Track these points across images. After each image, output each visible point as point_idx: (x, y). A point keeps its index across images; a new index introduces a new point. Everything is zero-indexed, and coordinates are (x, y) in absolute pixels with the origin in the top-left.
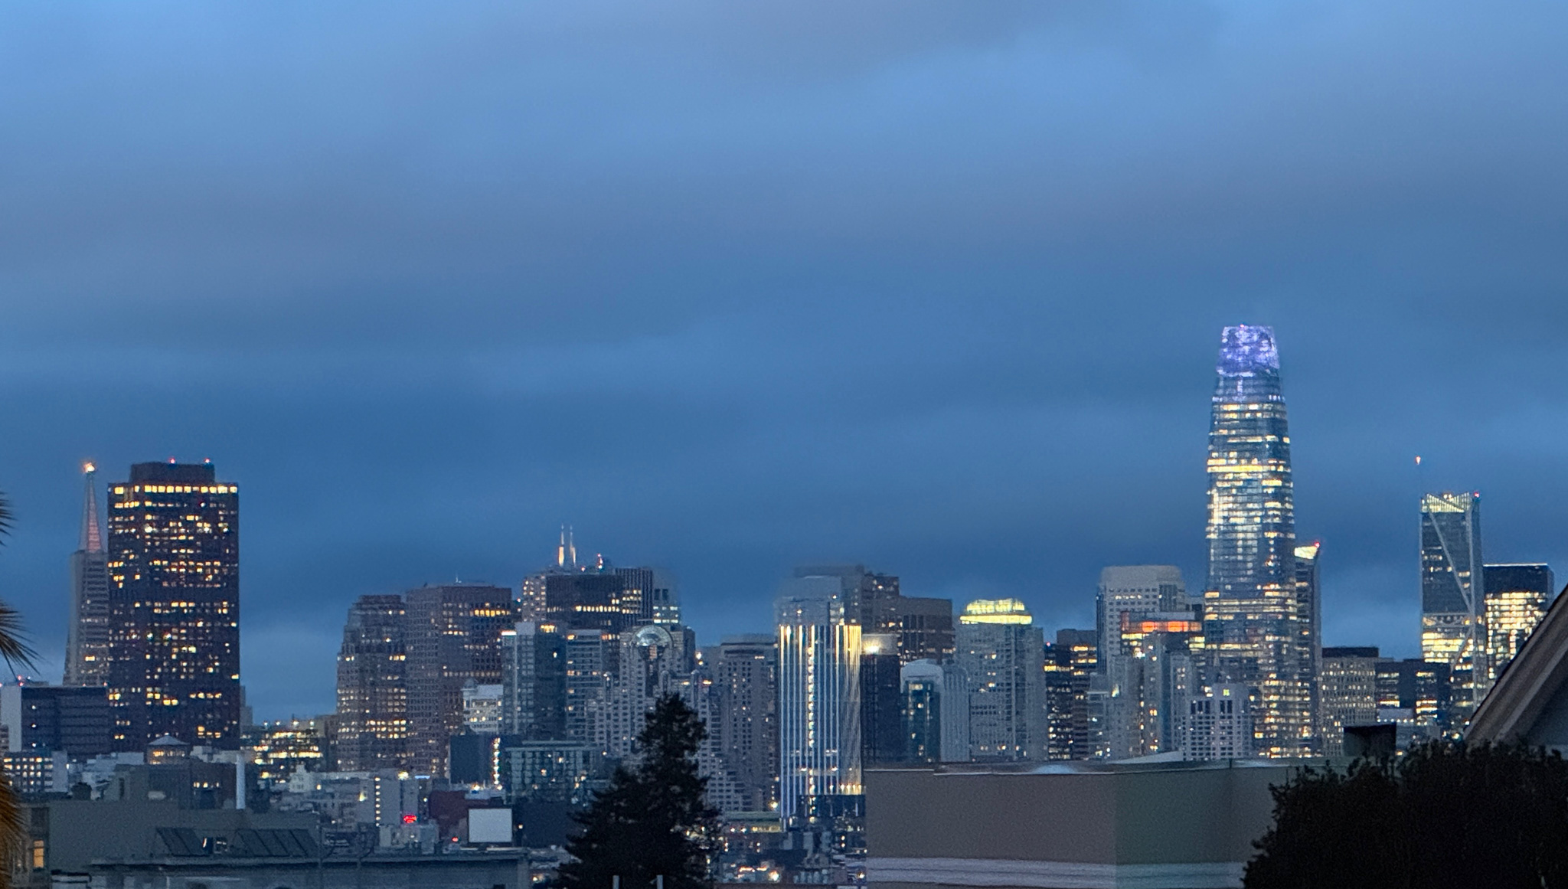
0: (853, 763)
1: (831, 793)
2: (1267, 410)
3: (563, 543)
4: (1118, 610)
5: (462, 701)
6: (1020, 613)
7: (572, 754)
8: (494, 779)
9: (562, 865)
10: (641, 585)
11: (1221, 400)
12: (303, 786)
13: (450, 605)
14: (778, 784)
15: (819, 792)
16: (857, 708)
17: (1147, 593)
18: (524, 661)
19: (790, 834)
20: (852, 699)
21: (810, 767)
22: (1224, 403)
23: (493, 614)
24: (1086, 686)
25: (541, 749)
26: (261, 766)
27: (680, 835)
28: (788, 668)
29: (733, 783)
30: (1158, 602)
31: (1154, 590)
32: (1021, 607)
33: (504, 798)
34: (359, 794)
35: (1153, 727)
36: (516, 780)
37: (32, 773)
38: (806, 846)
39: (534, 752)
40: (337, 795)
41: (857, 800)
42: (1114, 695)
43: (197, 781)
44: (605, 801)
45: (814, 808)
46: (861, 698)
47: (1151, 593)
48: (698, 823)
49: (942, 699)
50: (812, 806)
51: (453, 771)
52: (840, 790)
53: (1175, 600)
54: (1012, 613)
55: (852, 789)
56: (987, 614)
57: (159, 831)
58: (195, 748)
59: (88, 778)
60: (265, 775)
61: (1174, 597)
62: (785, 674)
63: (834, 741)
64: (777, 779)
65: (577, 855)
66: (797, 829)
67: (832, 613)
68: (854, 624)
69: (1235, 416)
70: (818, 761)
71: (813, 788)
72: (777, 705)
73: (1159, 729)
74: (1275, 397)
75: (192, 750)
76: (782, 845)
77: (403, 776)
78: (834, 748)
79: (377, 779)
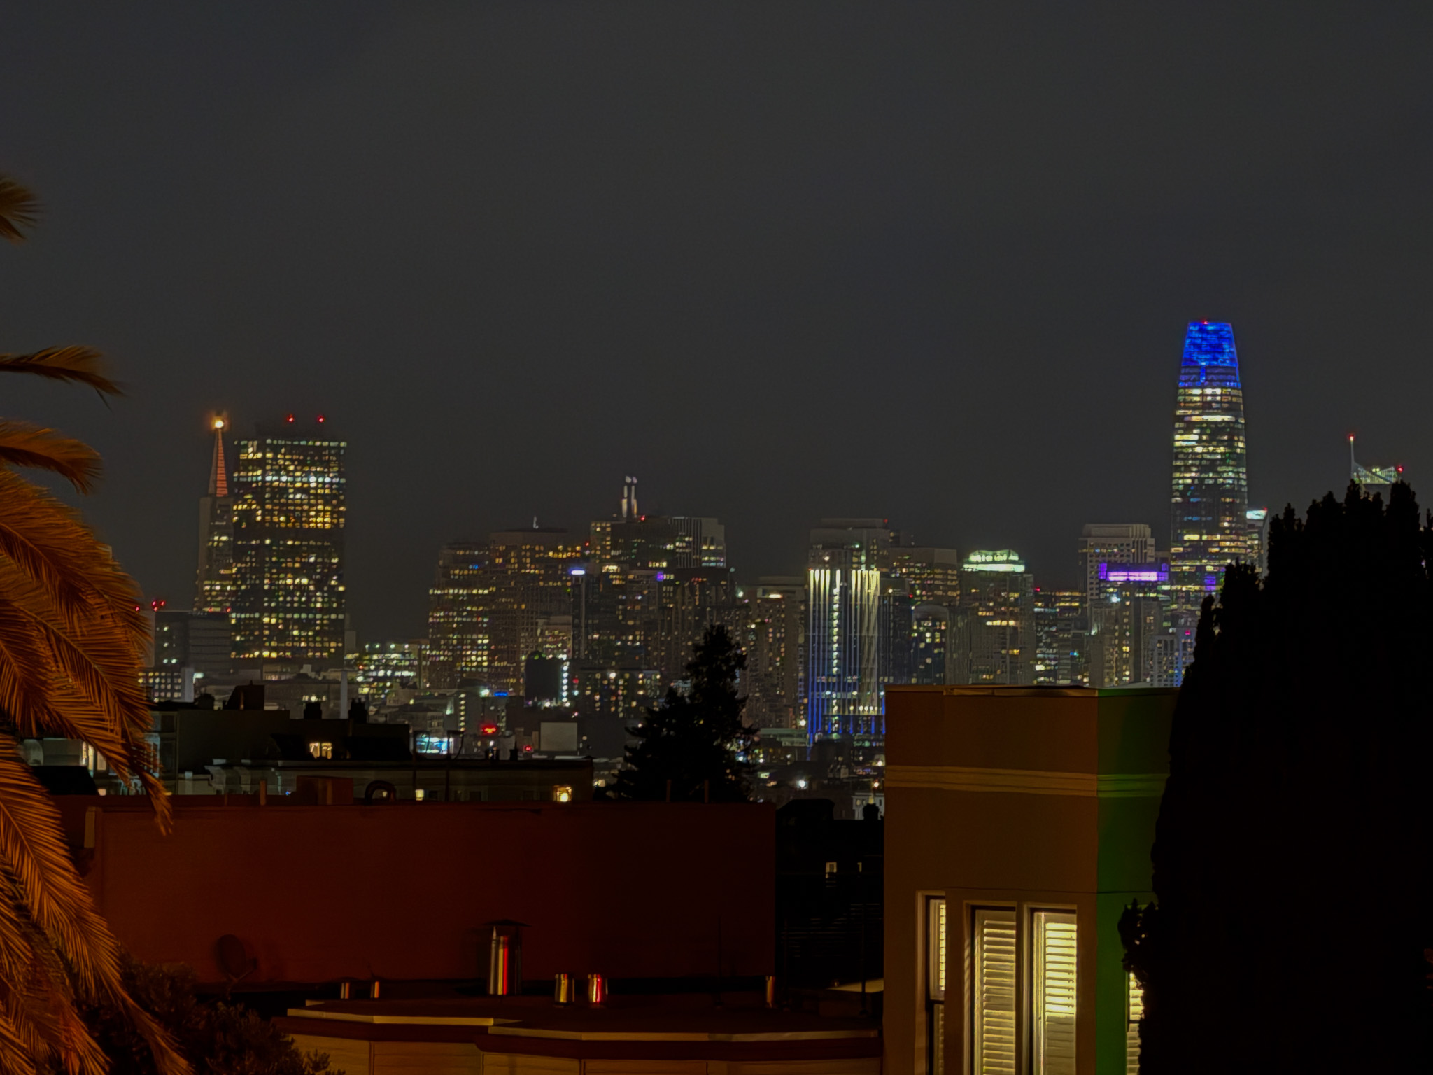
0: (872, 686)
1: (852, 714)
2: (1226, 395)
3: (626, 495)
4: (1097, 561)
5: (536, 630)
6: (1014, 562)
8: (562, 697)
9: (620, 771)
10: (692, 534)
11: (1187, 385)
12: (398, 701)
13: (528, 547)
14: (806, 705)
15: (841, 713)
16: (875, 642)
17: (1122, 548)
19: (816, 749)
20: (870, 634)
21: (833, 691)
22: (1189, 387)
23: (565, 556)
24: (1069, 625)
26: (362, 683)
27: (721, 747)
28: (817, 606)
29: (767, 704)
30: (1131, 555)
31: (1128, 545)
32: (1015, 558)
34: (445, 708)
35: (1126, 661)
37: (163, 686)
41: (873, 718)
42: (1093, 633)
43: (306, 695)
45: (836, 726)
46: (879, 633)
47: (1126, 548)
48: (739, 738)
50: (836, 723)
51: (527, 691)
52: (859, 711)
53: (1146, 553)
54: (1008, 562)
55: (869, 711)
56: (986, 563)
58: (305, 666)
59: (211, 689)
60: (366, 690)
61: (1145, 551)
62: (814, 611)
63: (855, 669)
64: (806, 701)
65: (631, 764)
67: (855, 560)
68: (873, 570)
69: (1197, 399)
70: (841, 687)
71: (836, 708)
72: (807, 637)
73: (1131, 661)
74: (1232, 384)
75: (301, 667)
77: (485, 693)
78: (855, 674)
79: (462, 696)
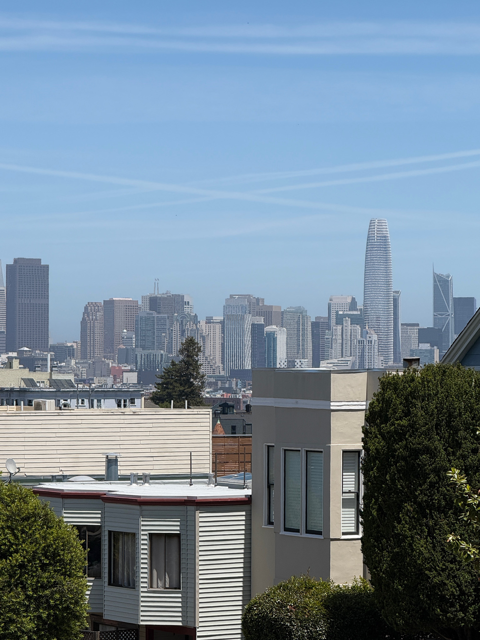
1: (241, 369)
4: (335, 310)
7: (157, 355)
9: (153, 392)
10: (180, 300)
15: (237, 368)
16: (250, 342)
17: (344, 305)
18: (142, 324)
19: (228, 382)
20: (248, 339)
21: (235, 360)
24: (324, 335)
25: (147, 353)
27: (192, 383)
28: (228, 328)
29: (209, 365)
30: (348, 308)
33: (135, 369)
36: (139, 363)
38: (233, 386)
39: (145, 354)
40: (80, 367)
41: (249, 371)
42: (334, 338)
44: (168, 371)
46: (252, 339)
47: (346, 305)
49: (278, 339)
52: (244, 368)
57: (22, 379)
62: (227, 330)
63: (243, 352)
65: (158, 389)
66: (230, 380)
70: (237, 358)
71: (235, 367)
72: (224, 340)
76: (225, 386)
78: (243, 354)
